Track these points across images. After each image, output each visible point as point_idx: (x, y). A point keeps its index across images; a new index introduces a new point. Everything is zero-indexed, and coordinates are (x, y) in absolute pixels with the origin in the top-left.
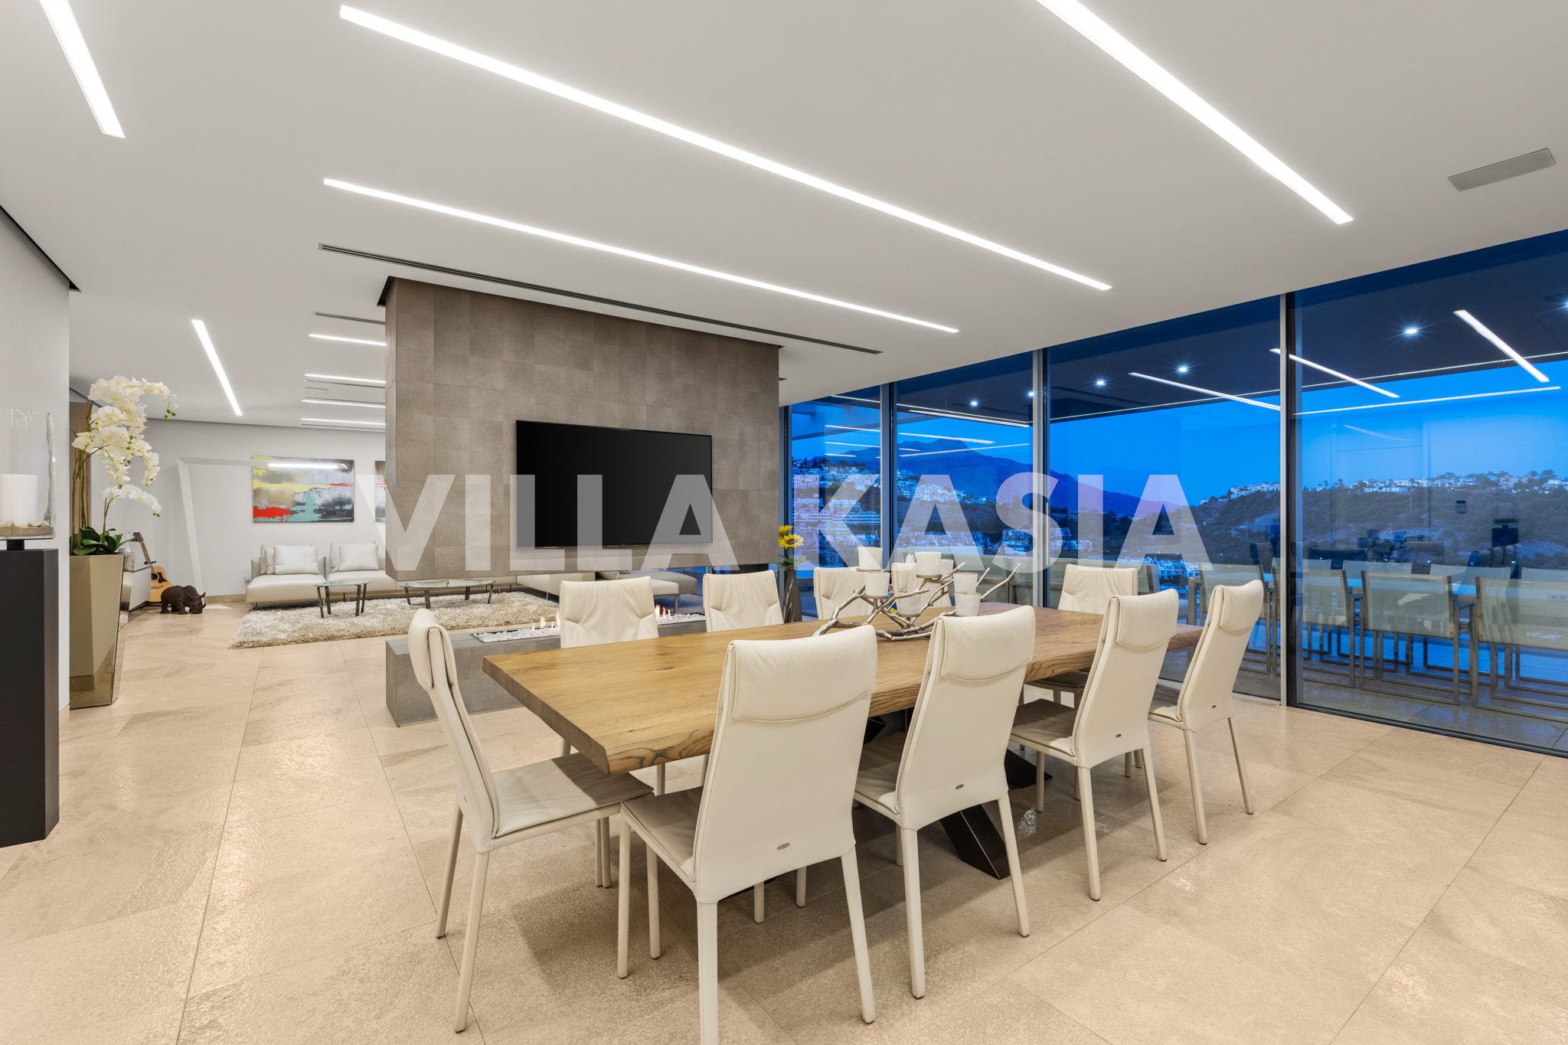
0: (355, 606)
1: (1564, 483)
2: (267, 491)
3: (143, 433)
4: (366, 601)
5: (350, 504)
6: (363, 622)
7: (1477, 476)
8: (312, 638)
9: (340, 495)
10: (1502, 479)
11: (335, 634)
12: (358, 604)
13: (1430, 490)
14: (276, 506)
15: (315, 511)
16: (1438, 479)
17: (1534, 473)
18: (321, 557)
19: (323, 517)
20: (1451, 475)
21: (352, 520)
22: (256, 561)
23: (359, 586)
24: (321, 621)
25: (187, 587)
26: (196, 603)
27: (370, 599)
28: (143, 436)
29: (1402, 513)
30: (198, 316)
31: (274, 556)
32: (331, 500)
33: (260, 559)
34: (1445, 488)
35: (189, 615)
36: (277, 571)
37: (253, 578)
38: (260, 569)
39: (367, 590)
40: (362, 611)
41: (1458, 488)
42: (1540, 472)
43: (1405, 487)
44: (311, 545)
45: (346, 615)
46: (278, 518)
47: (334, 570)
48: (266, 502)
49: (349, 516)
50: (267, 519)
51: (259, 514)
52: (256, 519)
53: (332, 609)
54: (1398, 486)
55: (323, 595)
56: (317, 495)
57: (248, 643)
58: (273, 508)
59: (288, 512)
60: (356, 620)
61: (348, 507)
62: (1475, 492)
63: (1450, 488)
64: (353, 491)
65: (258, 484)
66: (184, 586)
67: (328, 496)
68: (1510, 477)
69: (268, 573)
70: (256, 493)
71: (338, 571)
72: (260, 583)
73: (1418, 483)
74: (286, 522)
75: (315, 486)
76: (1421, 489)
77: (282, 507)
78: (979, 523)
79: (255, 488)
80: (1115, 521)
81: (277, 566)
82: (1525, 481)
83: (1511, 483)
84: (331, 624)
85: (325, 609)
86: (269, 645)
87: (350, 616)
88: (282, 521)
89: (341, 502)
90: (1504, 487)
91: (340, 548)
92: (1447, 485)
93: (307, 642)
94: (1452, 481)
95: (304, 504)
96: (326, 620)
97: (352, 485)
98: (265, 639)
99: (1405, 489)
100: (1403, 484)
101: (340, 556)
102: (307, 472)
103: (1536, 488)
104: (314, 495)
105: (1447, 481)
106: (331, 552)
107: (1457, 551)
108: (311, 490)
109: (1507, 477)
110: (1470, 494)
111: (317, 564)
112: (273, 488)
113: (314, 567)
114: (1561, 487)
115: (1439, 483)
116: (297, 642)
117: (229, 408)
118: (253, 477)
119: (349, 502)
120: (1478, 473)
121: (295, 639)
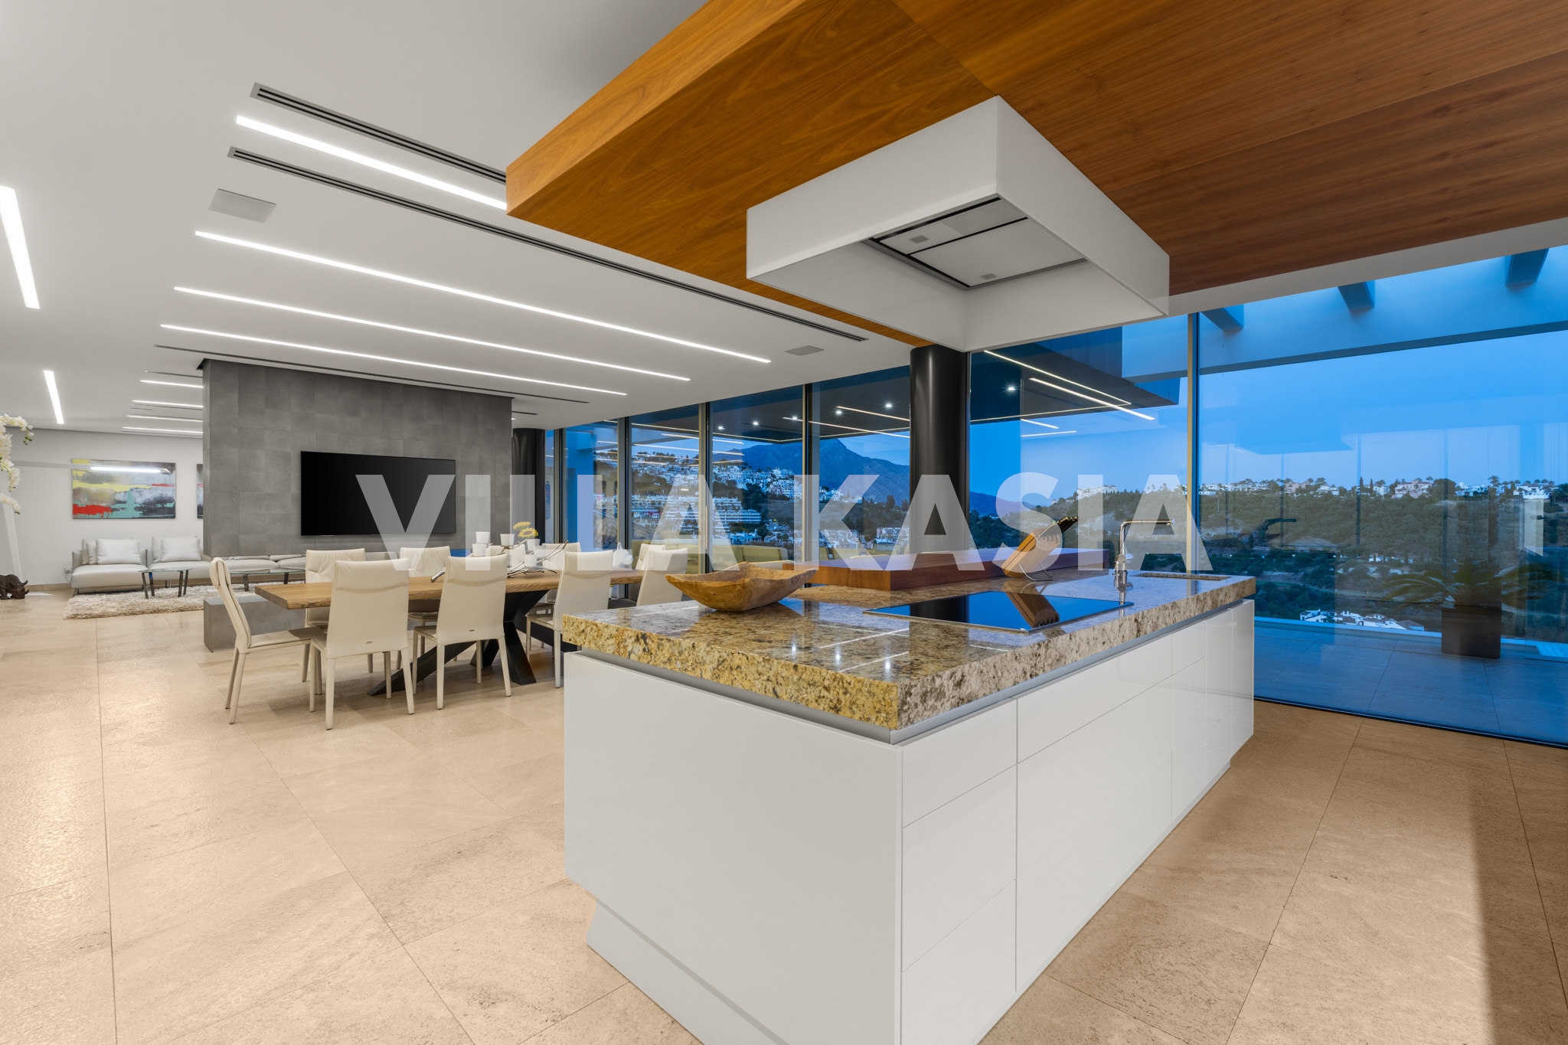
0: (178, 591)
1: (1332, 489)
2: (87, 491)
3: (10, 455)
4: (188, 588)
5: (171, 502)
6: (183, 601)
7: (1269, 482)
8: (139, 612)
9: (161, 494)
10: (1287, 485)
11: (160, 608)
12: (180, 589)
13: (1234, 493)
14: (96, 504)
15: (137, 509)
16: (1239, 484)
17: (1311, 480)
18: (143, 550)
19: (144, 514)
20: (1249, 481)
21: (174, 517)
22: (77, 553)
23: (182, 572)
24: (146, 600)
25: (9, 576)
26: (19, 590)
27: (191, 586)
28: (9, 457)
29: (1212, 513)
30: (49, 367)
31: (97, 549)
32: (152, 499)
33: (81, 551)
34: (1244, 493)
35: (11, 600)
36: (99, 562)
37: (74, 568)
38: (81, 560)
39: (189, 577)
40: (185, 594)
41: (1254, 492)
42: (1315, 480)
43: (1214, 490)
44: (132, 539)
45: (170, 596)
46: (98, 515)
47: (155, 561)
48: (86, 500)
49: (171, 513)
50: (87, 516)
51: (79, 511)
52: (76, 516)
53: (155, 593)
54: (1209, 490)
55: (148, 581)
56: (138, 494)
57: (81, 615)
58: (93, 506)
59: (108, 509)
60: (179, 599)
61: (169, 505)
62: (1267, 495)
63: (1248, 492)
64: (175, 491)
65: (77, 484)
66: (6, 575)
67: (149, 495)
68: (1293, 482)
69: (91, 563)
70: (76, 492)
71: (160, 562)
72: (81, 572)
73: (1225, 488)
74: (107, 518)
75: (136, 486)
76: (1227, 492)
77: (102, 505)
78: (855, 522)
79: (75, 487)
80: (979, 520)
81: (99, 557)
82: (1304, 487)
83: (1294, 489)
84: (154, 602)
85: (149, 593)
86: (100, 616)
87: (173, 597)
88: (102, 518)
89: (162, 501)
90: (1288, 492)
91: (162, 541)
92: (1246, 490)
93: (135, 614)
94: (1250, 486)
95: (124, 502)
96: (150, 600)
97: (174, 485)
98: (96, 613)
99: (1215, 493)
100: (1213, 488)
101: (162, 548)
102: (128, 474)
103: (1312, 493)
104: (135, 494)
105: (1246, 486)
106: (153, 545)
107: (1252, 546)
108: (132, 490)
109: (1291, 483)
110: (1263, 498)
111: (139, 555)
112: (93, 487)
113: (137, 558)
114: (1330, 492)
115: (1240, 487)
116: (125, 614)
117: (54, 419)
118: (73, 478)
119: (171, 500)
120: (1269, 480)
121: (124, 612)
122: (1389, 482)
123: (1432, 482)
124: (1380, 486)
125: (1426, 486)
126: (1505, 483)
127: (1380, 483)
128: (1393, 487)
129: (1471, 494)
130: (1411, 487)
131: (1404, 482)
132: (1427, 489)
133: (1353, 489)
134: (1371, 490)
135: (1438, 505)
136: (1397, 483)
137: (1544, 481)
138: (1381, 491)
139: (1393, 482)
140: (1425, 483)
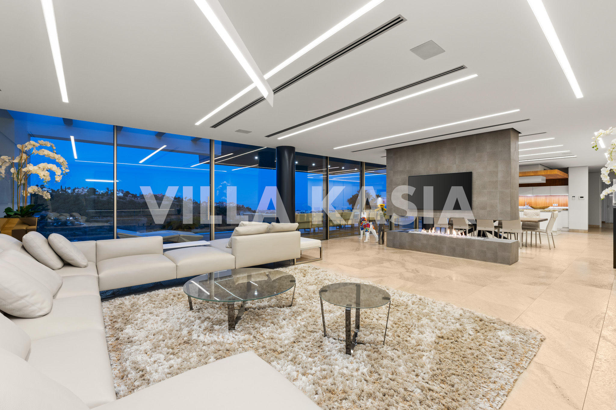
122: (72, 188)
123: (88, 189)
124: (69, 189)
125: (86, 190)
126: (111, 190)
127: (69, 188)
128: (74, 190)
129: (101, 194)
130: (81, 190)
131: (78, 188)
132: (87, 191)
133: (58, 190)
134: (65, 191)
135: (91, 197)
136: (75, 189)
137: (122, 190)
138: (69, 191)
139: (74, 188)
140: (86, 189)
